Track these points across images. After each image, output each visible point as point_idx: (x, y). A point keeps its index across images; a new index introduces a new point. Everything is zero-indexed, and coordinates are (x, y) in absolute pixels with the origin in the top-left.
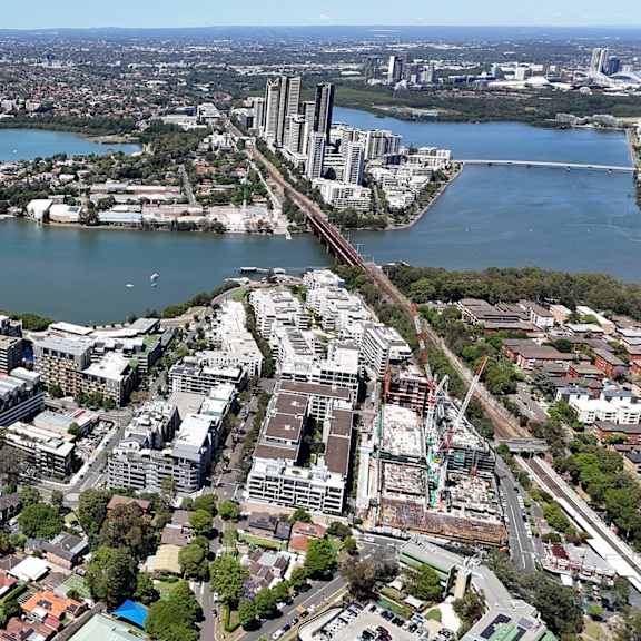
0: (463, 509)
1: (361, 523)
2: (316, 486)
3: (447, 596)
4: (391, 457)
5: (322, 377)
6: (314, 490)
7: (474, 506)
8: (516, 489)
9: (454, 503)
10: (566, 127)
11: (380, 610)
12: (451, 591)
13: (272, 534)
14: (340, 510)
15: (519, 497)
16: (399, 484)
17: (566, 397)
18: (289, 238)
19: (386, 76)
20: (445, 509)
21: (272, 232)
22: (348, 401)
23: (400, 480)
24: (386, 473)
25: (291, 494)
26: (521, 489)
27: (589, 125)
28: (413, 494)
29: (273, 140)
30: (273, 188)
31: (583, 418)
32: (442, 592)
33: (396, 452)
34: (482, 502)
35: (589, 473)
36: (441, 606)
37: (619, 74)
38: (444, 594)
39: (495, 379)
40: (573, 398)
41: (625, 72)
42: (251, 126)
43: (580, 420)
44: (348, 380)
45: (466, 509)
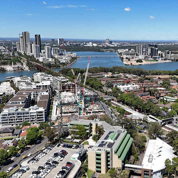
0: (92, 113)
1: (54, 124)
2: (32, 113)
3: (90, 136)
4: (64, 104)
5: (37, 88)
6: (32, 114)
7: (95, 111)
8: (107, 107)
9: (88, 111)
10: (103, 51)
11: (62, 145)
12: (91, 134)
13: (11, 134)
14: (44, 121)
15: (109, 108)
16: (68, 110)
17: (116, 86)
18: (29, 71)
19: (58, 44)
20: (85, 114)
21: (23, 70)
22: (47, 92)
23: (68, 109)
24: (63, 109)
25: (21, 119)
26: (109, 107)
27: (108, 51)
28: (74, 112)
29: (23, 52)
30: (23, 61)
31: (122, 90)
32: (88, 135)
33: (66, 102)
34: (98, 109)
35: (127, 99)
36: (88, 140)
37: (112, 44)
38: (89, 136)
39: (96, 85)
40: (118, 86)
41: (113, 43)
42: (16, 51)
43: (121, 90)
44: (47, 88)
45: (93, 112)
